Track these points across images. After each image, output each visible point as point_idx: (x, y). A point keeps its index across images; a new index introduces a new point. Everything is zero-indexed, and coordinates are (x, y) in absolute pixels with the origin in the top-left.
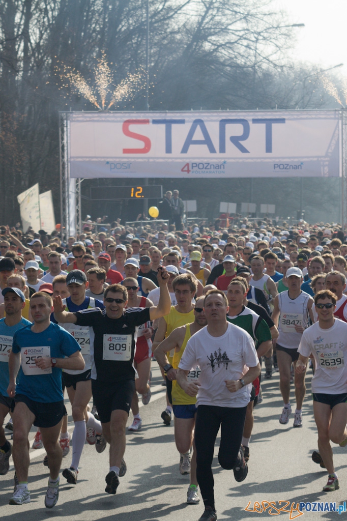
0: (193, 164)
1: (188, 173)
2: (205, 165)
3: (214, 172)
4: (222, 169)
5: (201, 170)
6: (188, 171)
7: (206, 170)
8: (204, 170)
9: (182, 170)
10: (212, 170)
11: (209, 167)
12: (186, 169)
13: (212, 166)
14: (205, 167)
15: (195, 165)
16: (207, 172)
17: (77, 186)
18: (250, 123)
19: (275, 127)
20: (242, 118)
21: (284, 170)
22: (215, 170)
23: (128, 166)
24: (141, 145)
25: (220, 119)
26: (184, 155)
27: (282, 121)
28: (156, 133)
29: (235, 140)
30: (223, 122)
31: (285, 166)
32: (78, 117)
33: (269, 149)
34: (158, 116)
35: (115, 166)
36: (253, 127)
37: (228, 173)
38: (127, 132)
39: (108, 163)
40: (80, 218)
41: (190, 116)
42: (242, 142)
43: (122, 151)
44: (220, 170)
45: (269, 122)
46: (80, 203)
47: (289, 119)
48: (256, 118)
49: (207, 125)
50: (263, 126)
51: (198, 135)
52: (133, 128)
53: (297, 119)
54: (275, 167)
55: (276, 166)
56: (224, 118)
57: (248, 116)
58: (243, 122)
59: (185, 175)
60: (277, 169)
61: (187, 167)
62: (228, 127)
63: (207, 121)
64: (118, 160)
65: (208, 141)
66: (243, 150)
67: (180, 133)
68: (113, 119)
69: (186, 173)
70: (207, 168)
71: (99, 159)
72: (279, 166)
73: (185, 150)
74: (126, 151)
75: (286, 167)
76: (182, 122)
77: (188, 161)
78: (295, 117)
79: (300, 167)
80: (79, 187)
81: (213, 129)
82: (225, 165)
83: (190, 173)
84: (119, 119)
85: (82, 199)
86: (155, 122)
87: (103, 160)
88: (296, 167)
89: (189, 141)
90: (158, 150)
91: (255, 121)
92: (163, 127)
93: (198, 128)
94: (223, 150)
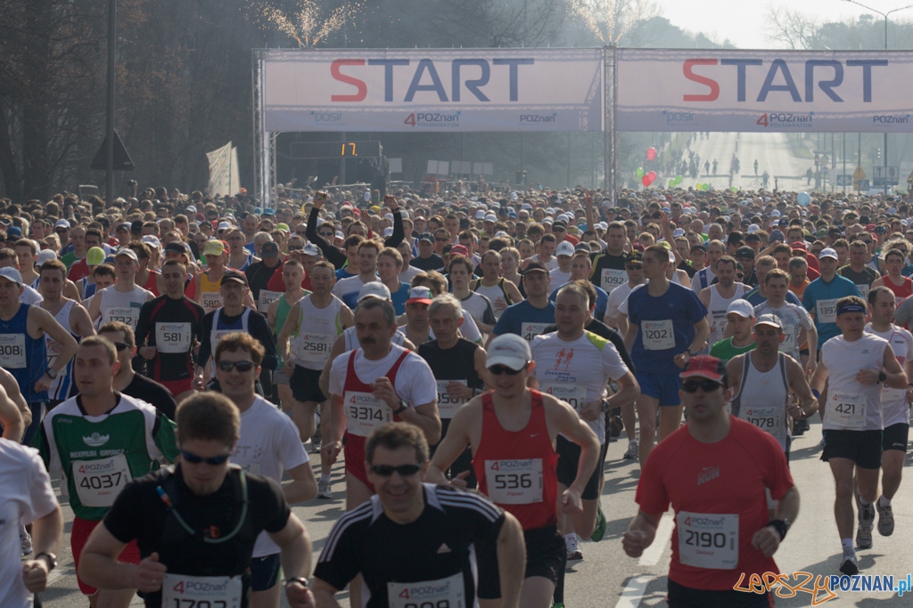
0: (418, 114)
1: (413, 125)
2: (434, 117)
3: (445, 125)
4: (455, 121)
5: (429, 122)
6: (413, 123)
7: (435, 122)
8: (433, 122)
9: (406, 122)
10: (443, 122)
11: (439, 118)
12: (410, 120)
13: (443, 118)
14: (434, 119)
15: (421, 116)
16: (437, 125)
17: (272, 141)
18: (491, 63)
19: (521, 68)
20: (480, 57)
21: (533, 122)
22: (447, 122)
23: (338, 117)
24: (354, 91)
25: (454, 58)
26: (408, 103)
27: (531, 61)
28: (373, 76)
29: (472, 85)
30: (457, 63)
32: (275, 56)
33: (514, 96)
34: (375, 55)
35: (322, 117)
36: (494, 68)
37: (463, 126)
38: (336, 74)
39: (312, 113)
40: (275, 181)
41: (415, 55)
42: (480, 88)
43: (330, 98)
44: (452, 122)
45: (514, 64)
46: (275, 162)
47: (538, 60)
48: (498, 57)
49: (436, 65)
50: (507, 68)
51: (426, 79)
52: (344, 69)
53: (548, 60)
54: (521, 119)
55: (523, 117)
56: (458, 58)
57: (489, 55)
58: (482, 62)
59: (409, 128)
60: (524, 121)
61: (411, 119)
62: (463, 68)
63: (437, 61)
64: (325, 109)
65: (437, 86)
66: (482, 97)
67: (403, 76)
68: (319, 58)
69: (410, 125)
70: (437, 119)
71: (302, 109)
72: (526, 117)
73: (409, 97)
74: (335, 98)
75: (534, 118)
76: (406, 62)
77: (412, 110)
78: (547, 57)
79: (552, 118)
80: (274, 142)
81: (444, 71)
82: (460, 116)
83: (416, 125)
84: (326, 58)
85: (277, 156)
86: (372, 62)
87: (306, 109)
88: (548, 119)
89: (415, 87)
90: (375, 98)
91: (497, 61)
92: (382, 68)
93: (426, 70)
94: (456, 97)
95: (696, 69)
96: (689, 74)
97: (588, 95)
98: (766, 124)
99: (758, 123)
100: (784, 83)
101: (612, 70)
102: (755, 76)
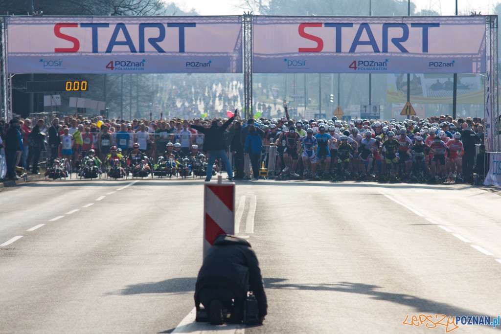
0: (116, 62)
1: (112, 69)
3: (134, 69)
4: (142, 67)
5: (123, 67)
6: (112, 68)
7: (128, 67)
8: (126, 67)
9: (107, 67)
10: (133, 67)
11: (130, 64)
12: (110, 66)
13: (133, 64)
14: (127, 64)
15: (118, 63)
16: (129, 69)
17: (9, 80)
18: (166, 26)
19: (187, 30)
20: (159, 22)
21: (195, 67)
22: (135, 67)
23: (59, 63)
24: (71, 45)
25: (140, 23)
26: (108, 54)
27: (193, 25)
28: (84, 35)
29: (153, 41)
30: (142, 26)
31: (196, 64)
32: (14, 20)
33: (182, 49)
34: (85, 20)
35: (48, 63)
36: (168, 30)
38: (58, 34)
40: (11, 108)
41: (114, 20)
42: (158, 43)
43: (54, 51)
44: (139, 67)
45: (182, 26)
46: (11, 95)
47: (199, 24)
48: (171, 22)
49: (127, 27)
50: (176, 29)
51: (121, 37)
52: (63, 30)
54: (187, 65)
56: (143, 22)
57: (164, 21)
58: (160, 26)
59: (109, 71)
60: (189, 66)
61: (111, 64)
62: (147, 30)
63: (128, 24)
65: (129, 42)
66: (160, 50)
67: (104, 35)
68: (46, 22)
69: (110, 69)
70: (129, 65)
72: (191, 64)
73: (109, 50)
74: (57, 51)
76: (107, 25)
77: (111, 59)
78: (205, 22)
79: (208, 65)
80: (11, 81)
81: (134, 32)
82: (144, 63)
83: (114, 69)
84: (51, 22)
86: (83, 25)
88: (206, 65)
89: (113, 42)
91: (170, 25)
92: (90, 29)
93: (121, 31)
94: (142, 50)
95: (308, 30)
96: (302, 33)
97: (236, 46)
98: (355, 68)
99: (350, 67)
100: (368, 40)
101: (250, 31)
102: (349, 34)
